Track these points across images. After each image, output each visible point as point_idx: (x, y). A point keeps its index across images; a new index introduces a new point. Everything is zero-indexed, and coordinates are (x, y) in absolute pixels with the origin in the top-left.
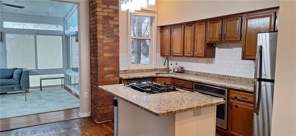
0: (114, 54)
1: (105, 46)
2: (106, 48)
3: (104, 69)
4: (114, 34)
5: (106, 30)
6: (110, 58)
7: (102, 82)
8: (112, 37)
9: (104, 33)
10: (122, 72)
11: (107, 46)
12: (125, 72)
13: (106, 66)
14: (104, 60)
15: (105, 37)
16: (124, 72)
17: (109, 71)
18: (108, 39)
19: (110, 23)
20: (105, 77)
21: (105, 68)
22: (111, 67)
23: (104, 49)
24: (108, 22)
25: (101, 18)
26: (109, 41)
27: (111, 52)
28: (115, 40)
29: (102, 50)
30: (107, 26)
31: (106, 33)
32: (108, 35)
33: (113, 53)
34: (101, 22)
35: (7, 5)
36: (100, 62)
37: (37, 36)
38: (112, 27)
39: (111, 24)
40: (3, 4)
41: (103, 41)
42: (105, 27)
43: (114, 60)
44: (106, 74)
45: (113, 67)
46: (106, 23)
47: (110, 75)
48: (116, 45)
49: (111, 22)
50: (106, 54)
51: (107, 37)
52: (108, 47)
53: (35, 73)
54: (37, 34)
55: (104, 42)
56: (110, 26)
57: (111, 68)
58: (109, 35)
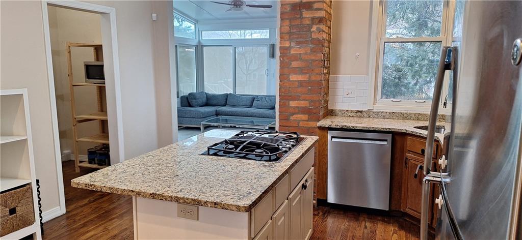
0: (310, 76)
1: (294, 61)
2: (295, 64)
3: (289, 104)
4: (311, 37)
5: (295, 31)
6: (301, 83)
7: (287, 126)
8: (306, 42)
9: (292, 37)
10: (353, 114)
11: (297, 60)
12: (359, 114)
13: (294, 99)
14: (289, 88)
15: (293, 44)
16: (357, 114)
17: (298, 107)
18: (300, 48)
19: (304, 16)
20: (292, 118)
21: (291, 102)
22: (302, 100)
23: (291, 66)
24: (301, 14)
25: (288, 9)
26: (301, 51)
27: (304, 71)
28: (313, 48)
29: (288, 68)
30: (297, 22)
31: (295, 36)
32: (298, 40)
33: (308, 75)
34: (287, 17)
35: (251, 6)
36: (283, 91)
38: (308, 24)
39: (306, 17)
40: (247, 6)
41: (290, 52)
42: (294, 25)
43: (310, 88)
44: (293, 114)
45: (307, 102)
46: (296, 17)
47: (299, 116)
48: (313, 58)
49: (306, 14)
50: (294, 76)
51: (298, 43)
52: (298, 62)
55: (292, 53)
56: (304, 23)
57: (302, 102)
58: (301, 40)
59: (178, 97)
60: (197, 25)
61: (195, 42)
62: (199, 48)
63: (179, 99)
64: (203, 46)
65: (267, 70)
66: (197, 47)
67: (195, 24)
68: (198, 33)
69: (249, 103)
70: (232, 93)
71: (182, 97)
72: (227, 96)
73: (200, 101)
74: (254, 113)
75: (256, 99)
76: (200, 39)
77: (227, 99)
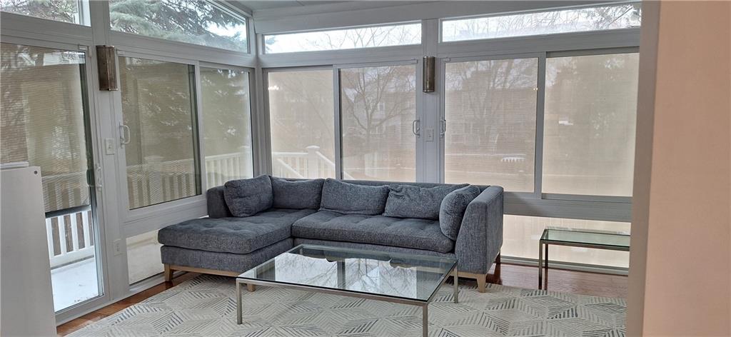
37: (547, 59)
53: (524, 208)
54: (549, 54)
59: (199, 192)
60: (251, 22)
61: (247, 60)
62: (259, 73)
63: (202, 199)
64: (265, 70)
65: (418, 121)
66: (252, 71)
67: (247, 18)
68: (256, 39)
69: (373, 205)
70: (334, 177)
71: (210, 192)
72: (321, 185)
73: (253, 203)
74: (387, 235)
75: (391, 192)
76: (260, 53)
77: (320, 194)
